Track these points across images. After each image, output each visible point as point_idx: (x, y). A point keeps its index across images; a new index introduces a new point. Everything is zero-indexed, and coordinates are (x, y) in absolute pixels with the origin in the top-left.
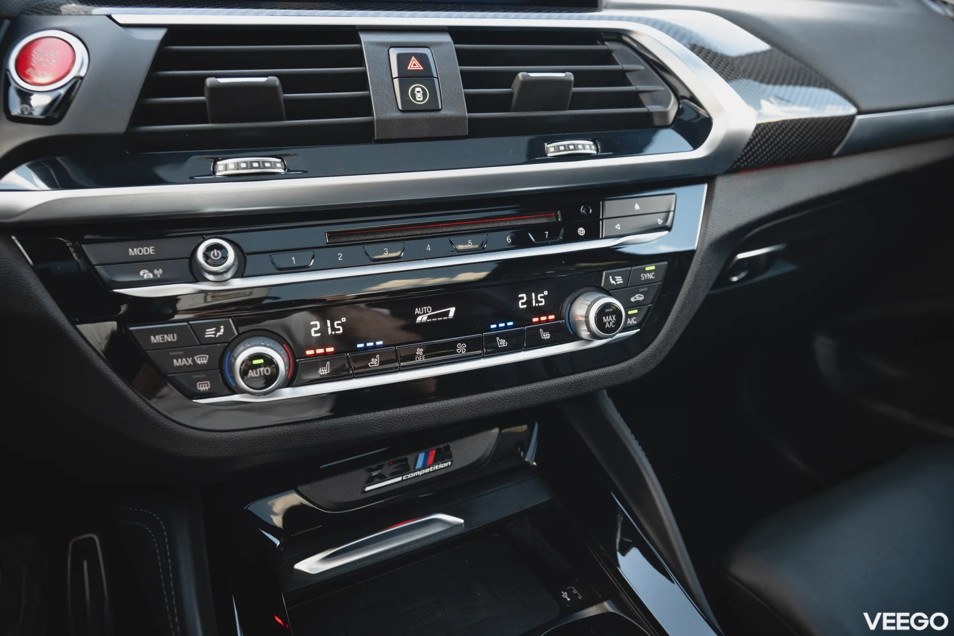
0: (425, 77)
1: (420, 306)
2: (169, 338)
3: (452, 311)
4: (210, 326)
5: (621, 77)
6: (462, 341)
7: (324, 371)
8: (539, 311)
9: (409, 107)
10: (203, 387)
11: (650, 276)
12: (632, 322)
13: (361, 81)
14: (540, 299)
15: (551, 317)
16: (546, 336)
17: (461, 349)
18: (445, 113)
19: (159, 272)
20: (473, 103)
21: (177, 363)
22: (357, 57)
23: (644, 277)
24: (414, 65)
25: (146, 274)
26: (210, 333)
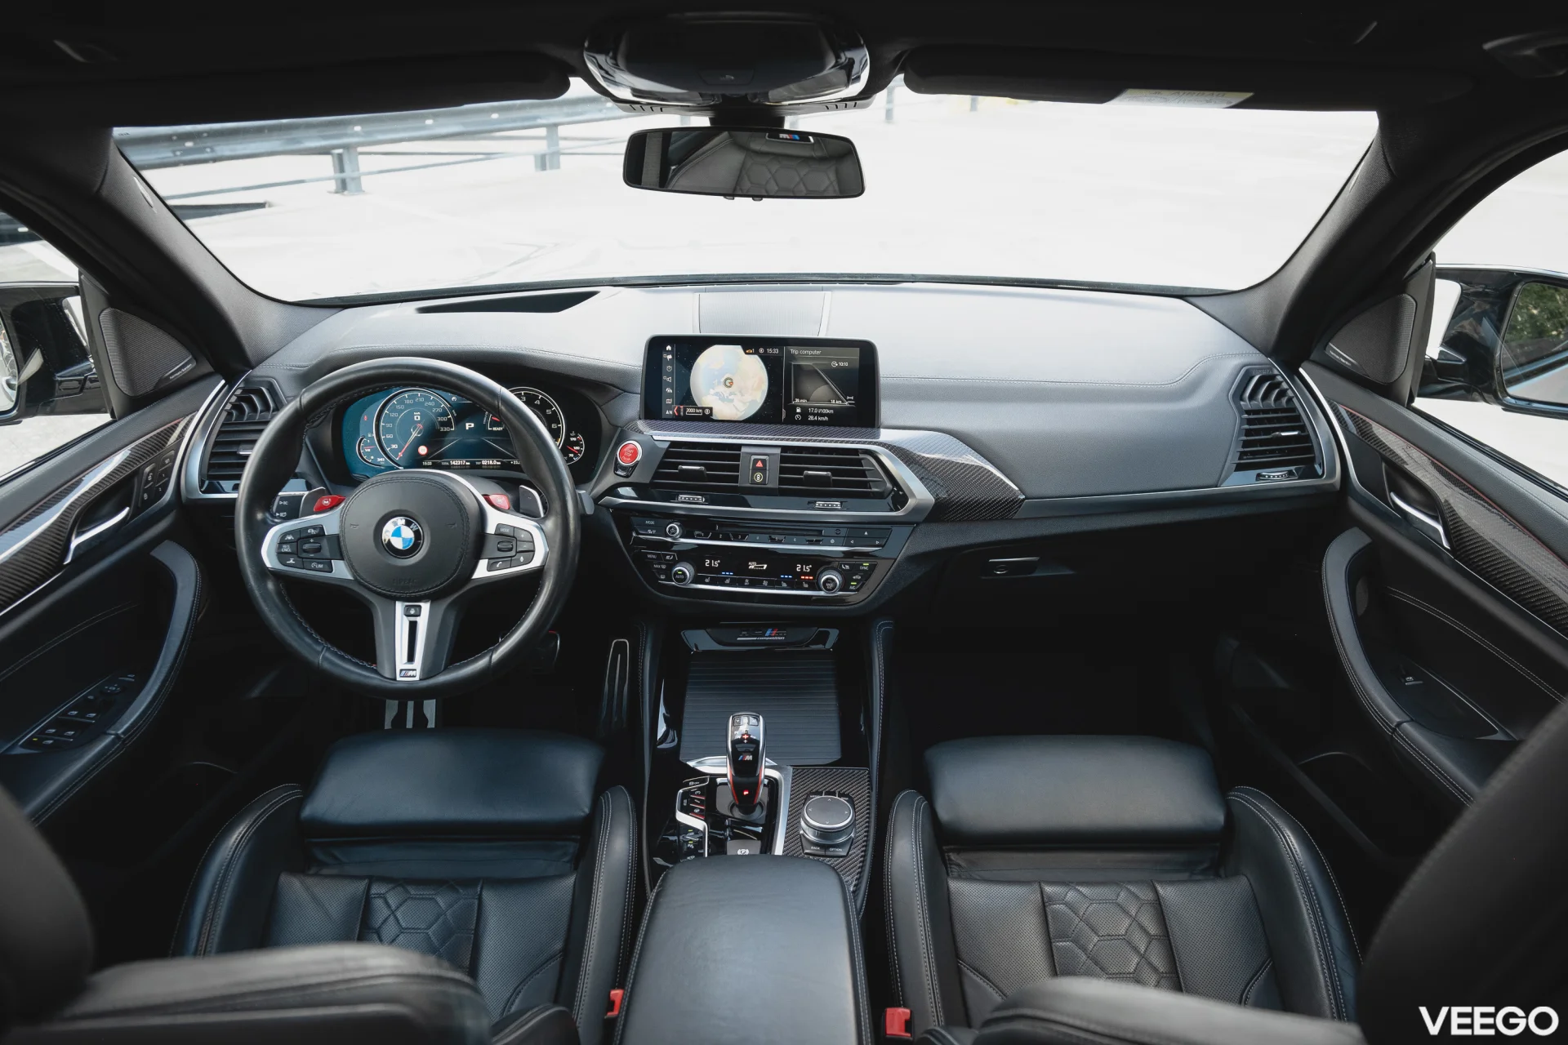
0: (763, 470)
1: (752, 561)
2: (654, 556)
3: (765, 566)
4: (668, 555)
5: (863, 473)
6: (766, 580)
7: (707, 580)
8: (806, 574)
9: (753, 482)
10: (663, 577)
11: (866, 568)
12: (853, 588)
13: (736, 468)
14: (808, 569)
15: (811, 578)
16: (806, 586)
17: (765, 583)
18: (769, 486)
19: (654, 531)
20: (782, 481)
21: (655, 566)
22: (737, 458)
23: (861, 568)
24: (759, 464)
25: (650, 532)
26: (668, 557)
